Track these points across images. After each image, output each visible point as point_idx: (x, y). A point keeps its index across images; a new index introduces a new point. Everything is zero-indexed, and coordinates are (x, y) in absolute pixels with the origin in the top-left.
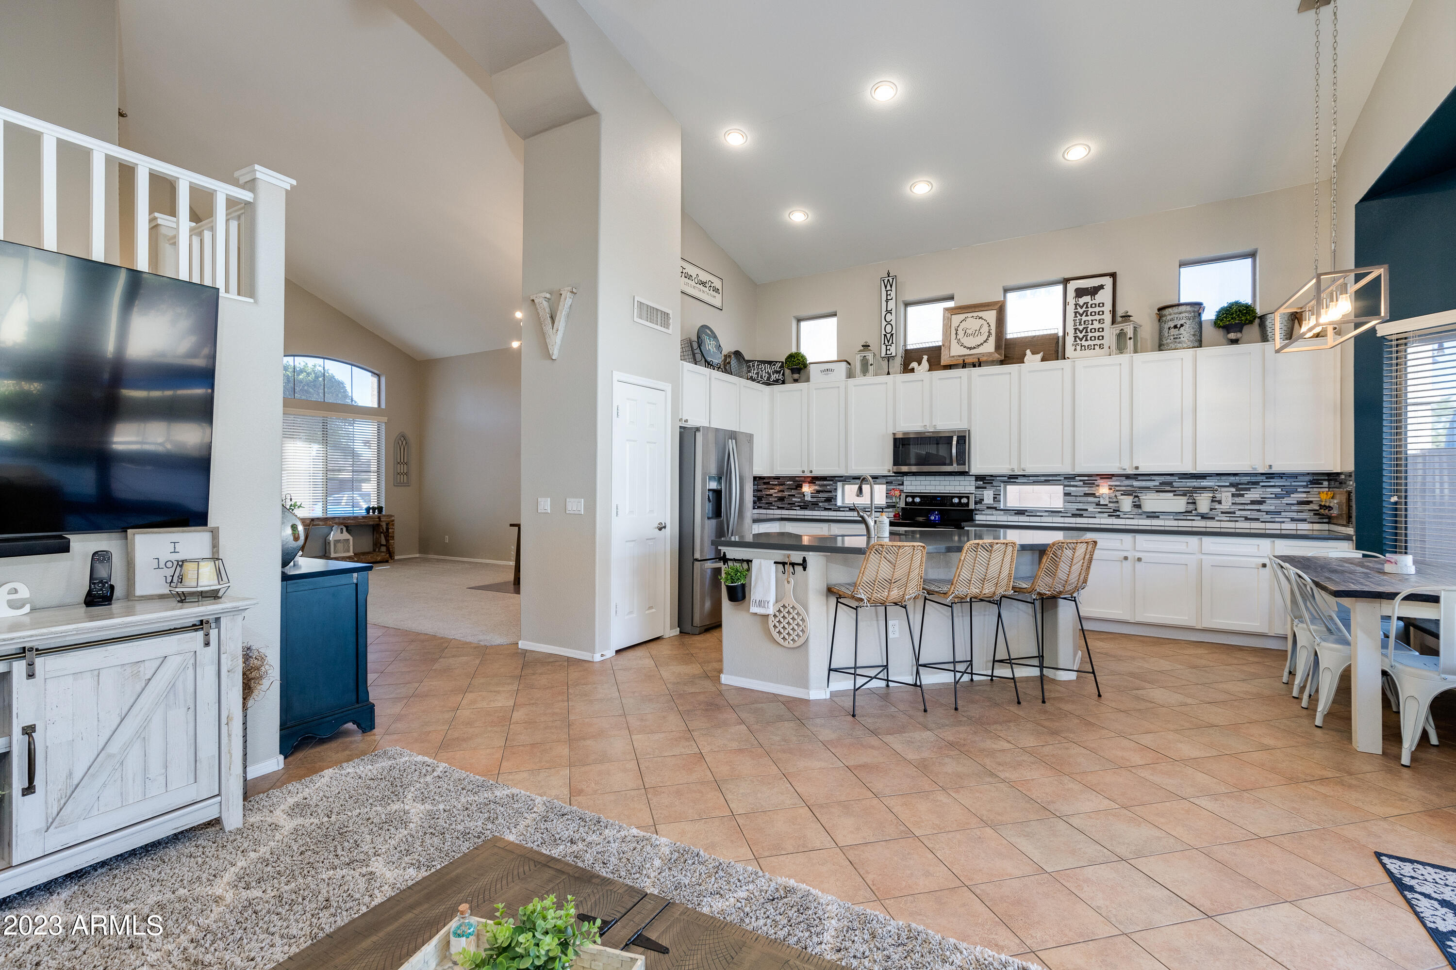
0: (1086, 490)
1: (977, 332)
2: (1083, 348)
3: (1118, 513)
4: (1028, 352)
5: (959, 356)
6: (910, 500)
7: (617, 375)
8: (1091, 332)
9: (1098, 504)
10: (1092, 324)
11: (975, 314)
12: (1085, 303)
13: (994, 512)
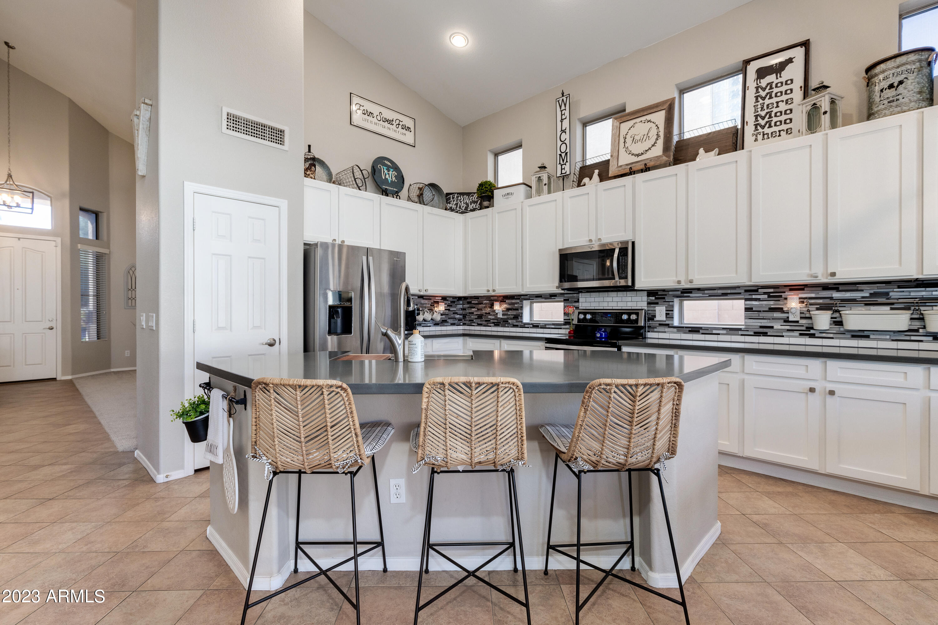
0: (772, 304)
1: (645, 136)
2: (766, 136)
3: (812, 332)
4: (701, 151)
5: (627, 165)
6: (582, 316)
7: (190, 187)
8: (776, 116)
9: (786, 321)
10: (777, 106)
11: (643, 119)
12: (768, 84)
13: (667, 329)
